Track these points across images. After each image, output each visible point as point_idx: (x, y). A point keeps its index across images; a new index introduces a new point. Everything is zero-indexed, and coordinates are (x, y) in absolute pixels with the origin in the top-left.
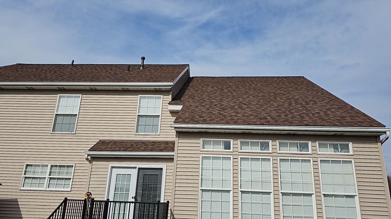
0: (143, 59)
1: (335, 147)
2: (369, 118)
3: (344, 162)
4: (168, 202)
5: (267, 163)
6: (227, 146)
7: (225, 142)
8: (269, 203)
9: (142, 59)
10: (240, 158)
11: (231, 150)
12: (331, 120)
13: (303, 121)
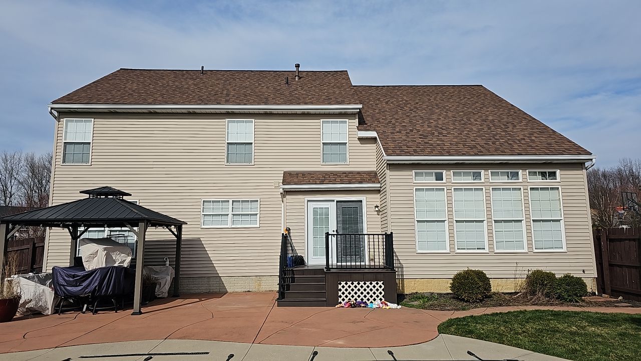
0: (298, 66)
1: (543, 175)
2: (575, 145)
3: (552, 189)
4: (392, 233)
5: (480, 192)
6: (439, 177)
7: (436, 173)
8: (484, 230)
10: (454, 189)
11: (444, 181)
12: (539, 148)
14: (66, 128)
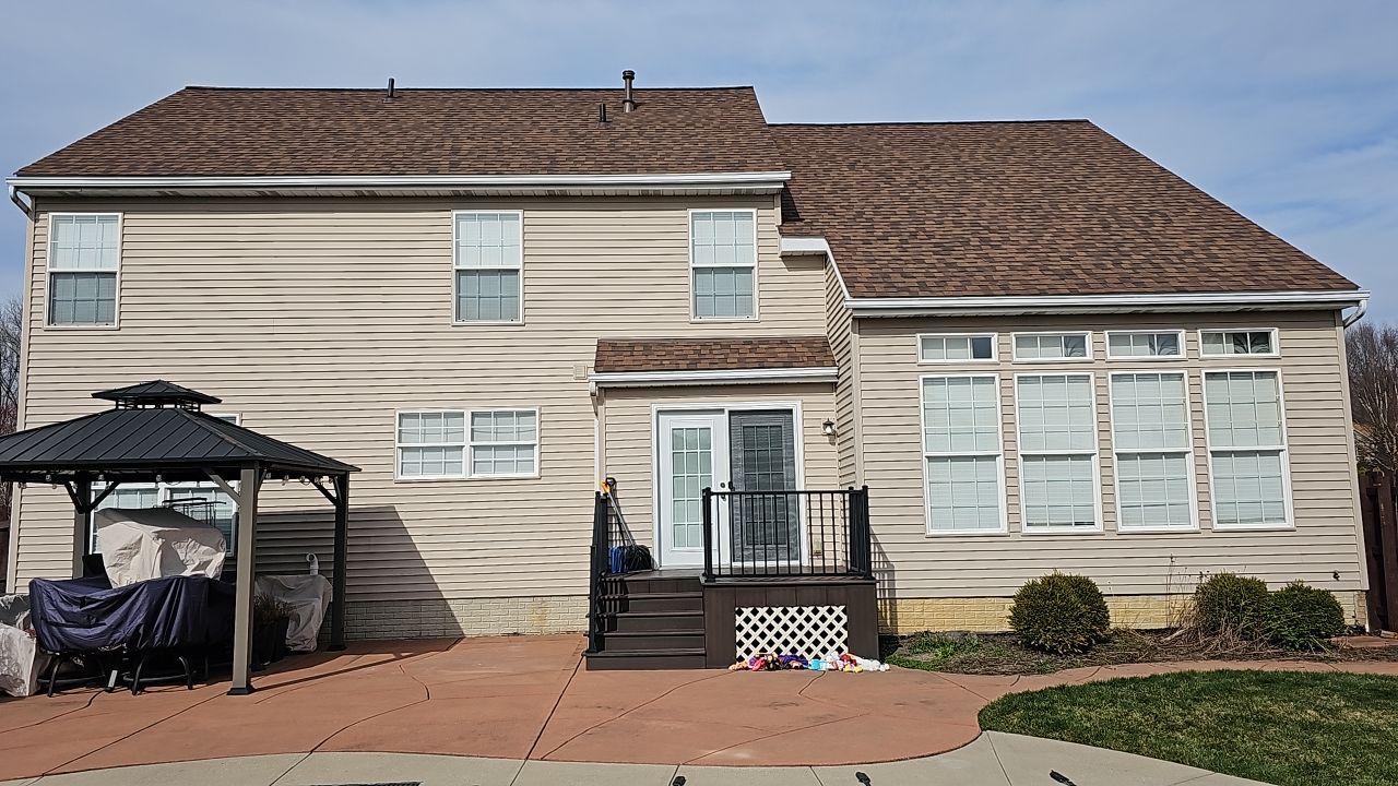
0: (629, 76)
1: (1239, 340)
2: (1316, 265)
3: (1260, 375)
4: (865, 488)
5: (1083, 385)
6: (982, 350)
7: (974, 340)
8: (1089, 478)
9: (624, 78)
10: (1019, 377)
11: (994, 359)
12: (1229, 274)
13: (1167, 280)
14: (55, 237)
